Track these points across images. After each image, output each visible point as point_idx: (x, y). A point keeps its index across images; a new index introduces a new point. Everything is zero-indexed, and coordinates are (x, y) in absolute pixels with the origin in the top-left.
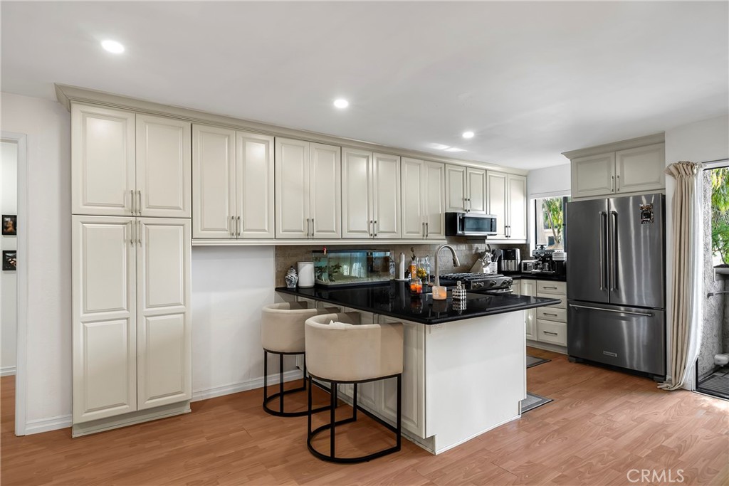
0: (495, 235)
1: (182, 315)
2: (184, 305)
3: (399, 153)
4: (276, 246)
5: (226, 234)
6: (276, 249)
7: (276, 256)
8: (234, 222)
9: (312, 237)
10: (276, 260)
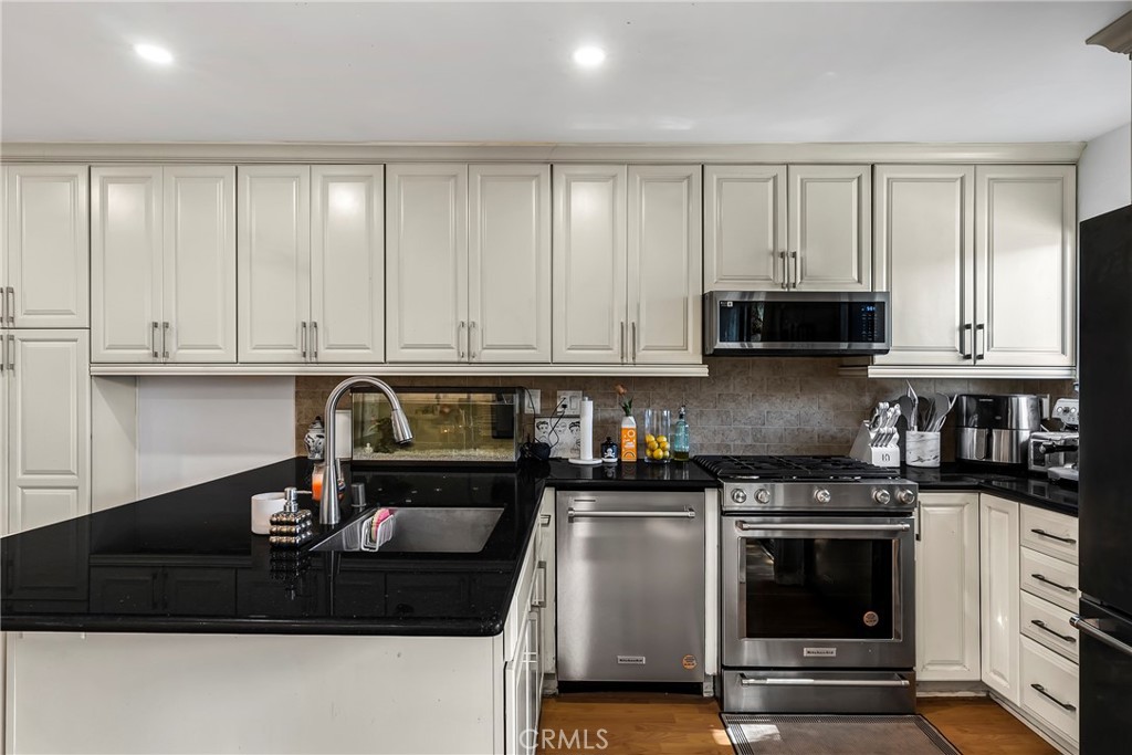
0: (886, 352)
1: (75, 491)
2: (78, 475)
3: (545, 156)
4: (297, 376)
5: (145, 354)
6: (297, 382)
7: (298, 395)
8: (158, 332)
9: (314, 360)
10: (298, 404)
